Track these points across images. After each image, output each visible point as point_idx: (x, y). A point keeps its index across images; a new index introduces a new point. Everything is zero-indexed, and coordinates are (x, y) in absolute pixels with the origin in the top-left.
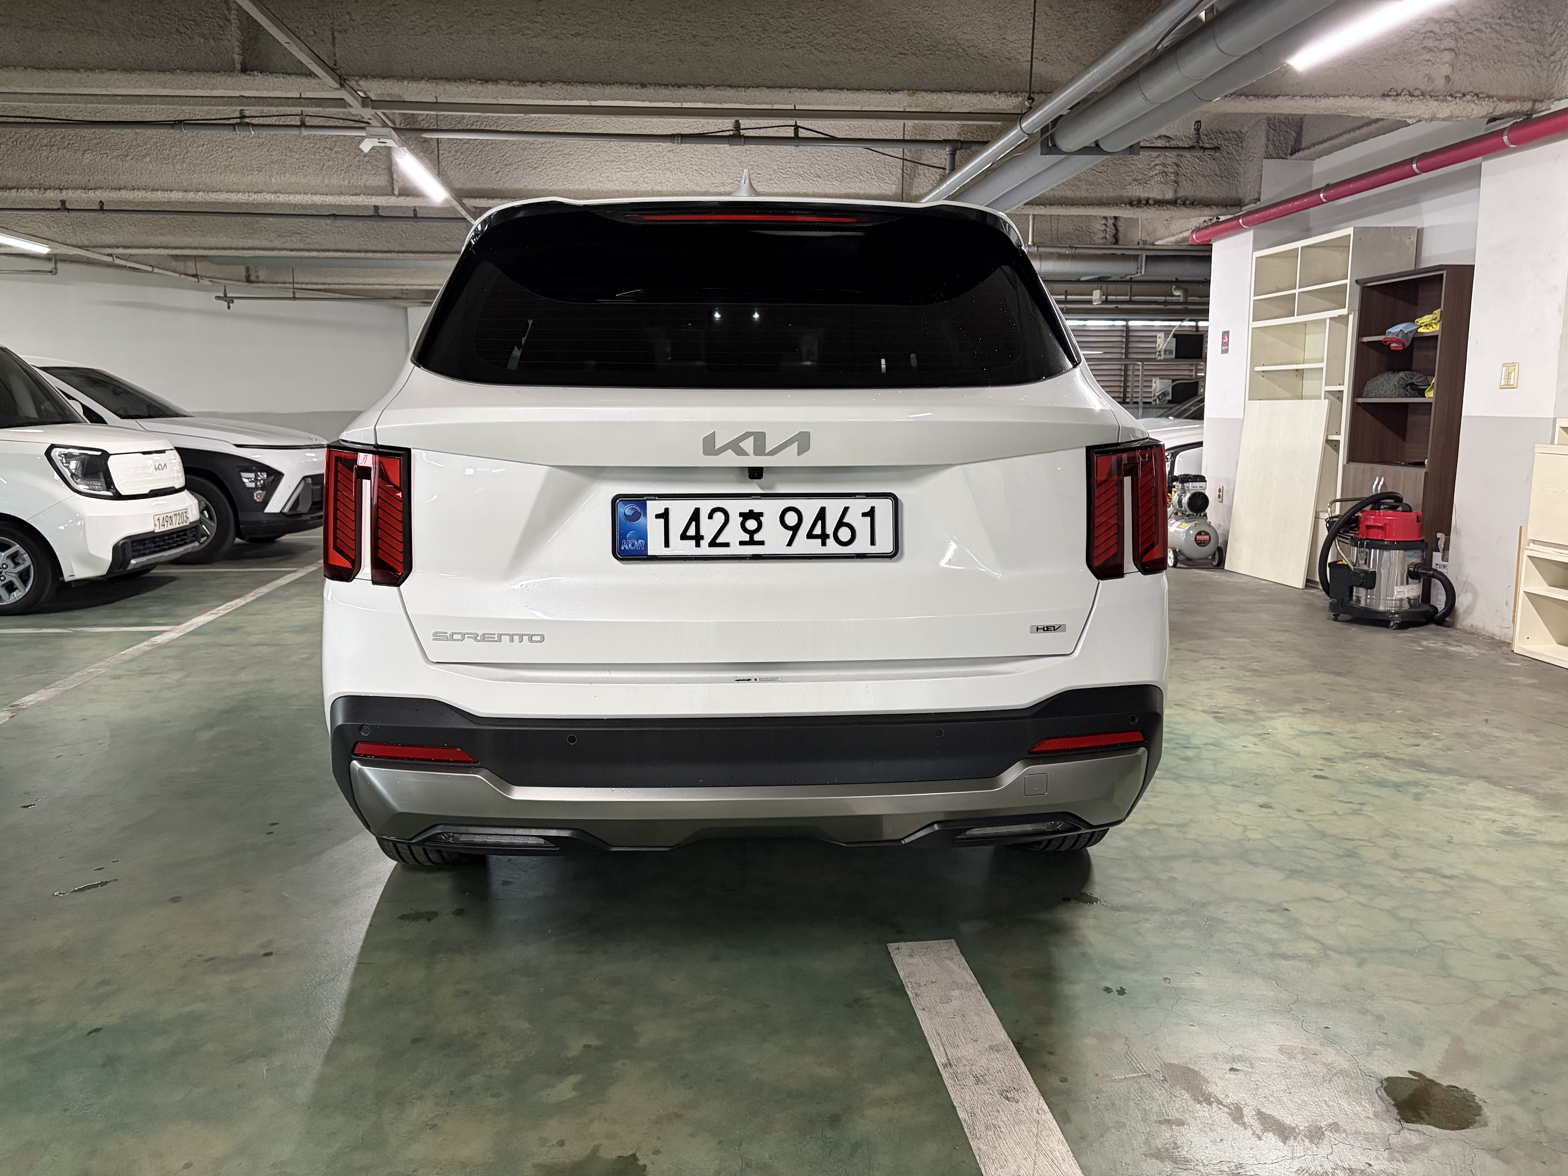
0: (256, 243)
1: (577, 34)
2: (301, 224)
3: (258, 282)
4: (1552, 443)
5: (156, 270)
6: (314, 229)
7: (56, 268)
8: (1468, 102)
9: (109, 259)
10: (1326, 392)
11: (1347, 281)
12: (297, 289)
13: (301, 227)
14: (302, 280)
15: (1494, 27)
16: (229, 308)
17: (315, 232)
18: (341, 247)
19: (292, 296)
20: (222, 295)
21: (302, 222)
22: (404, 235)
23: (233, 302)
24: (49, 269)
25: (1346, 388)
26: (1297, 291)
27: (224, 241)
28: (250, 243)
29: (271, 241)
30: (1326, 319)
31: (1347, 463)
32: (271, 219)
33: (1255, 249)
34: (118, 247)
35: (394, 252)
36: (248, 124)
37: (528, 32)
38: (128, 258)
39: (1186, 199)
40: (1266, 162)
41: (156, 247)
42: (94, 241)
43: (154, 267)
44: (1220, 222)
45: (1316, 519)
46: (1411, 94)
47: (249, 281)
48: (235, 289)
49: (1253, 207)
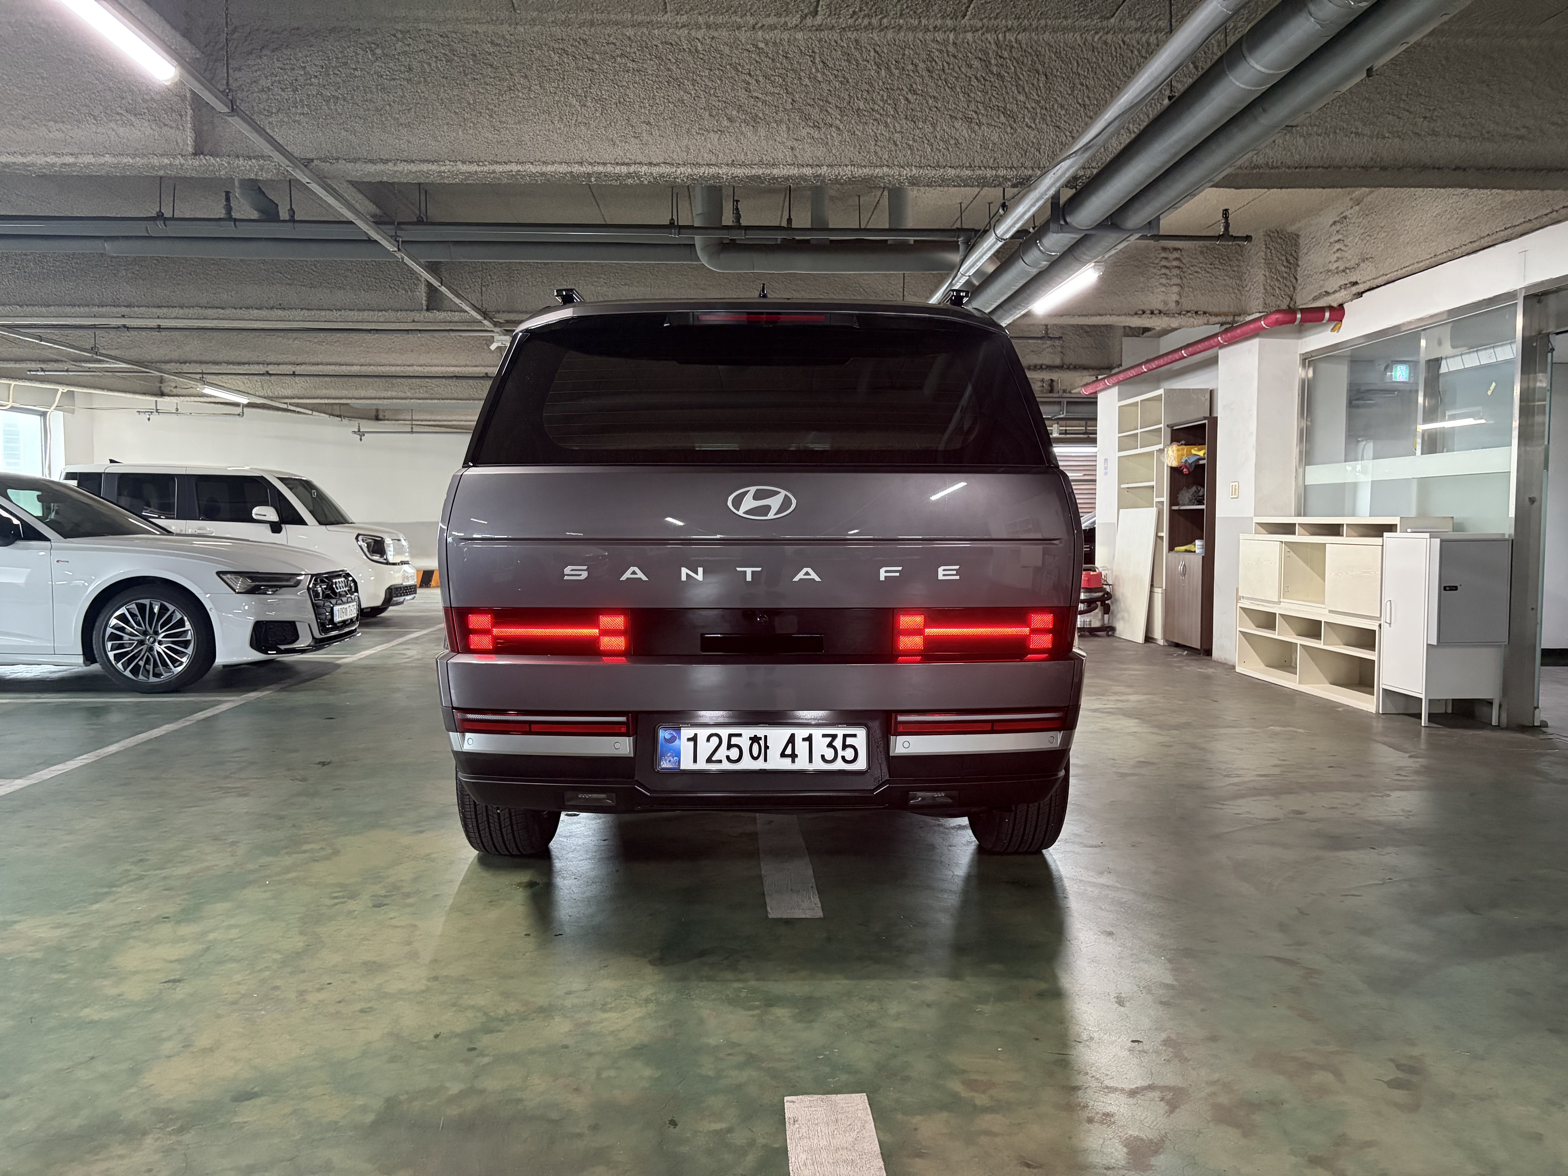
0: (394, 394)
3: (384, 420)
4: (1251, 534)
5: (314, 413)
6: (437, 385)
7: (243, 413)
8: (1189, 317)
9: (285, 406)
10: (1157, 502)
11: (1162, 426)
12: (414, 425)
14: (418, 418)
15: (1207, 269)
16: (361, 440)
18: (456, 395)
19: (411, 430)
20: (357, 430)
23: (364, 435)
24: (238, 413)
25: (1165, 499)
26: (1139, 431)
27: (371, 393)
30: (1154, 451)
31: (1168, 550)
33: (1119, 400)
34: (294, 398)
38: (297, 405)
40: (1124, 339)
41: (321, 398)
42: (276, 394)
43: (312, 410)
44: (1097, 380)
45: (1151, 592)
46: (1152, 313)
47: (377, 419)
48: (367, 426)
49: (1116, 370)
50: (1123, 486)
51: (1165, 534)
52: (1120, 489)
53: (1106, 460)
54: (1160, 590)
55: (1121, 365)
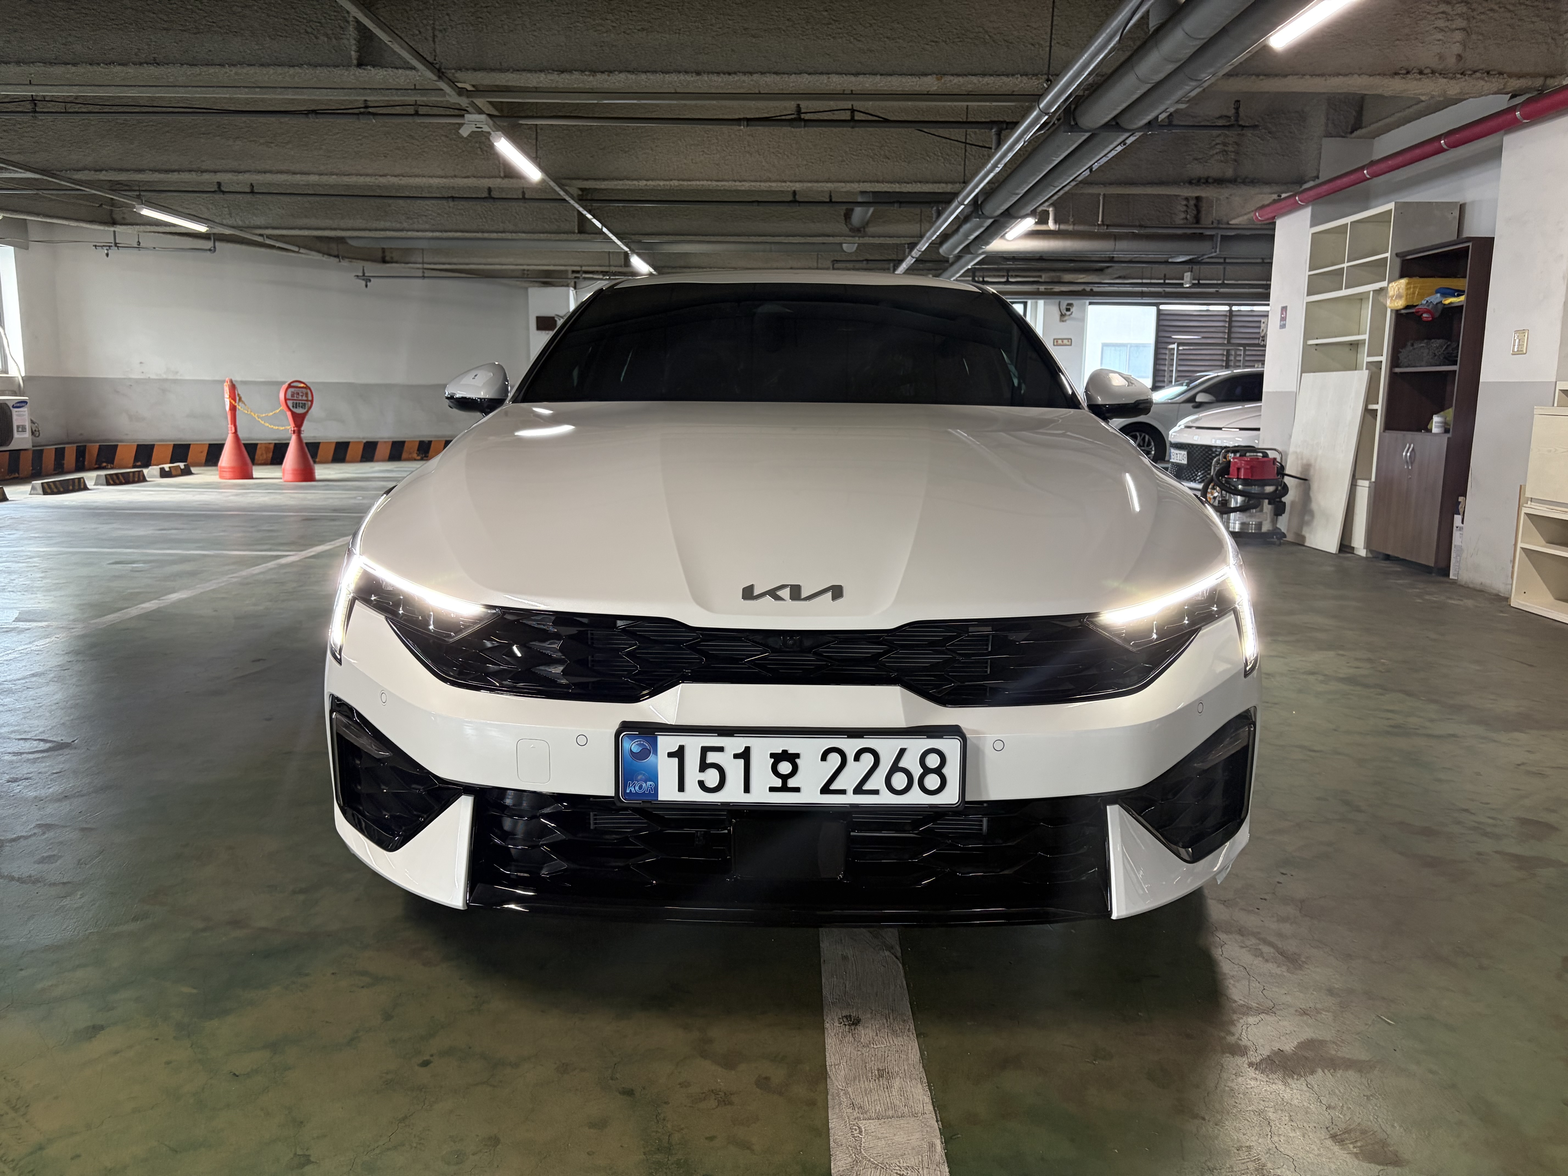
0: (388, 225)
1: (643, 29)
2: (427, 207)
3: (392, 262)
4: (1553, 405)
5: (302, 251)
6: (439, 211)
7: (215, 247)
8: (1478, 80)
9: (260, 239)
10: (1368, 363)
11: (1388, 255)
12: (426, 269)
13: (427, 210)
14: (431, 260)
16: (366, 286)
17: (439, 214)
18: (462, 227)
19: (421, 275)
20: (361, 274)
21: (428, 205)
22: (517, 216)
23: (370, 281)
24: (208, 247)
25: (1384, 358)
26: (1345, 265)
27: (359, 223)
28: (382, 224)
29: (401, 223)
30: (1370, 292)
31: (1384, 431)
32: (401, 202)
33: (1313, 225)
34: (267, 228)
35: (508, 232)
36: (369, 113)
37: (600, 28)
38: (277, 238)
39: (1246, 178)
40: (1326, 141)
41: (301, 229)
42: (247, 222)
43: (299, 247)
44: (1280, 200)
45: (1353, 486)
46: (1421, 73)
47: (384, 261)
48: (371, 268)
49: (1311, 184)
50: (1311, 342)
51: (1379, 407)
52: (1306, 347)
53: (1284, 309)
54: (1366, 483)
55: (1318, 177)
